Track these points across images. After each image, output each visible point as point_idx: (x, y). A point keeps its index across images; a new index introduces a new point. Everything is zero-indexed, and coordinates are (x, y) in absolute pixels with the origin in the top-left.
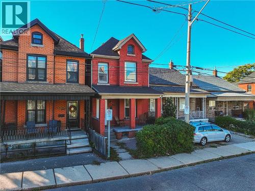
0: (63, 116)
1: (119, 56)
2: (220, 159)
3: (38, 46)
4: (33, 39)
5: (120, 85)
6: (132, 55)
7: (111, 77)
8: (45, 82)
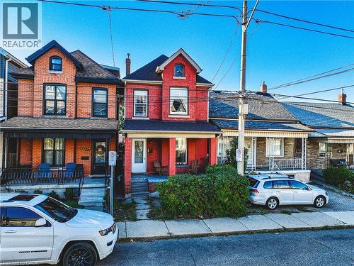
0: (87, 158)
1: (162, 80)
2: (278, 231)
3: (56, 72)
4: (51, 65)
5: (163, 119)
6: (182, 78)
7: (152, 109)
8: (64, 117)
